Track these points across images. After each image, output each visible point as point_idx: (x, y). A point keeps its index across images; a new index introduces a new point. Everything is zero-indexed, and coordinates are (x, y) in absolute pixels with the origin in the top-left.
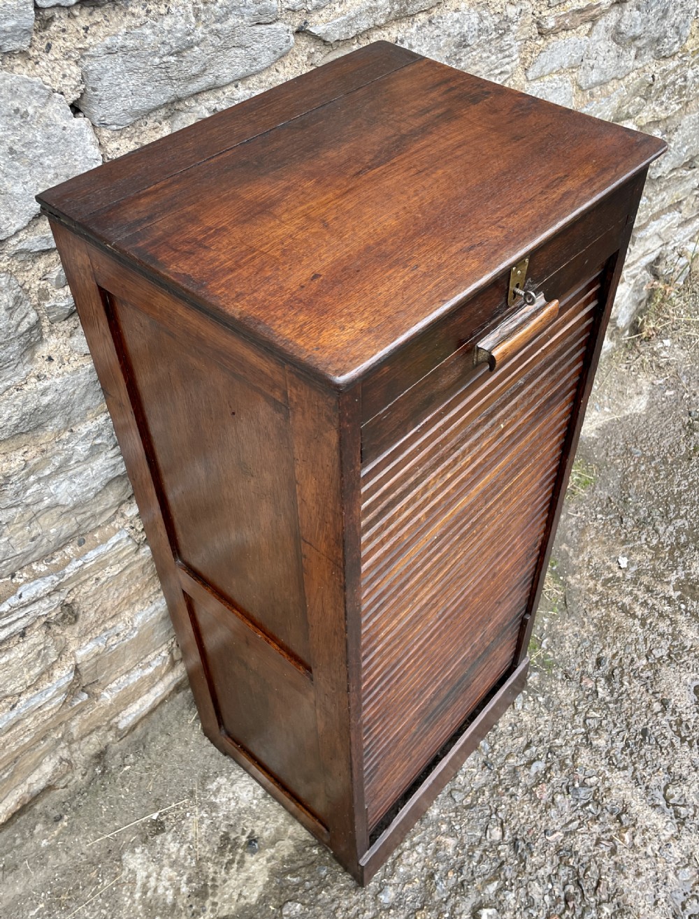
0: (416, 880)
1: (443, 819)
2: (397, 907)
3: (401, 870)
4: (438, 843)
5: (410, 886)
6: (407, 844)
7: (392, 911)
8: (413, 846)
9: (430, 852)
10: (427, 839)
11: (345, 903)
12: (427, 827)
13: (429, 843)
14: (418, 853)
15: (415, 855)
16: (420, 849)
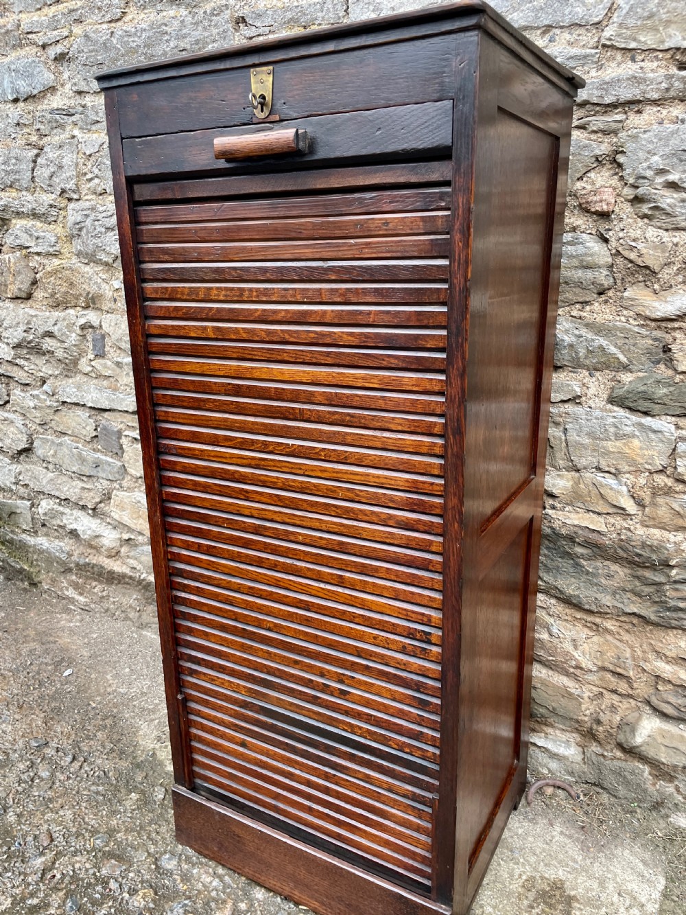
0: (185, 887)
1: (252, 905)
2: (159, 872)
3: (195, 871)
4: (224, 902)
5: (179, 881)
6: (220, 871)
7: (153, 867)
8: (221, 878)
9: (214, 894)
10: (228, 890)
11: (163, 829)
12: (243, 890)
13: (224, 893)
14: (211, 883)
15: (209, 879)
16: (216, 883)
